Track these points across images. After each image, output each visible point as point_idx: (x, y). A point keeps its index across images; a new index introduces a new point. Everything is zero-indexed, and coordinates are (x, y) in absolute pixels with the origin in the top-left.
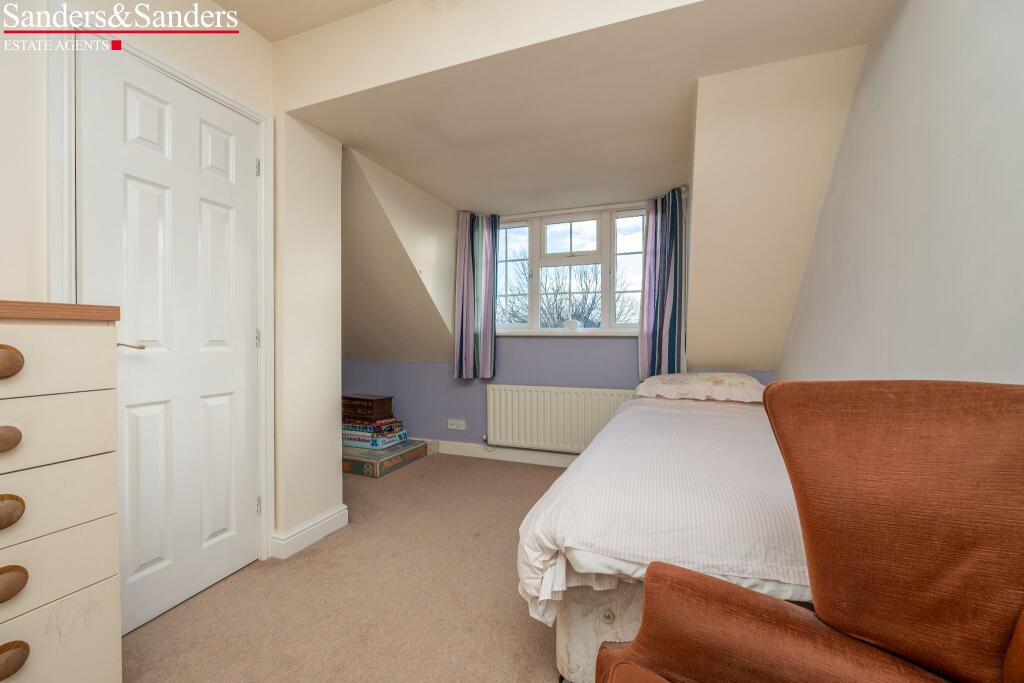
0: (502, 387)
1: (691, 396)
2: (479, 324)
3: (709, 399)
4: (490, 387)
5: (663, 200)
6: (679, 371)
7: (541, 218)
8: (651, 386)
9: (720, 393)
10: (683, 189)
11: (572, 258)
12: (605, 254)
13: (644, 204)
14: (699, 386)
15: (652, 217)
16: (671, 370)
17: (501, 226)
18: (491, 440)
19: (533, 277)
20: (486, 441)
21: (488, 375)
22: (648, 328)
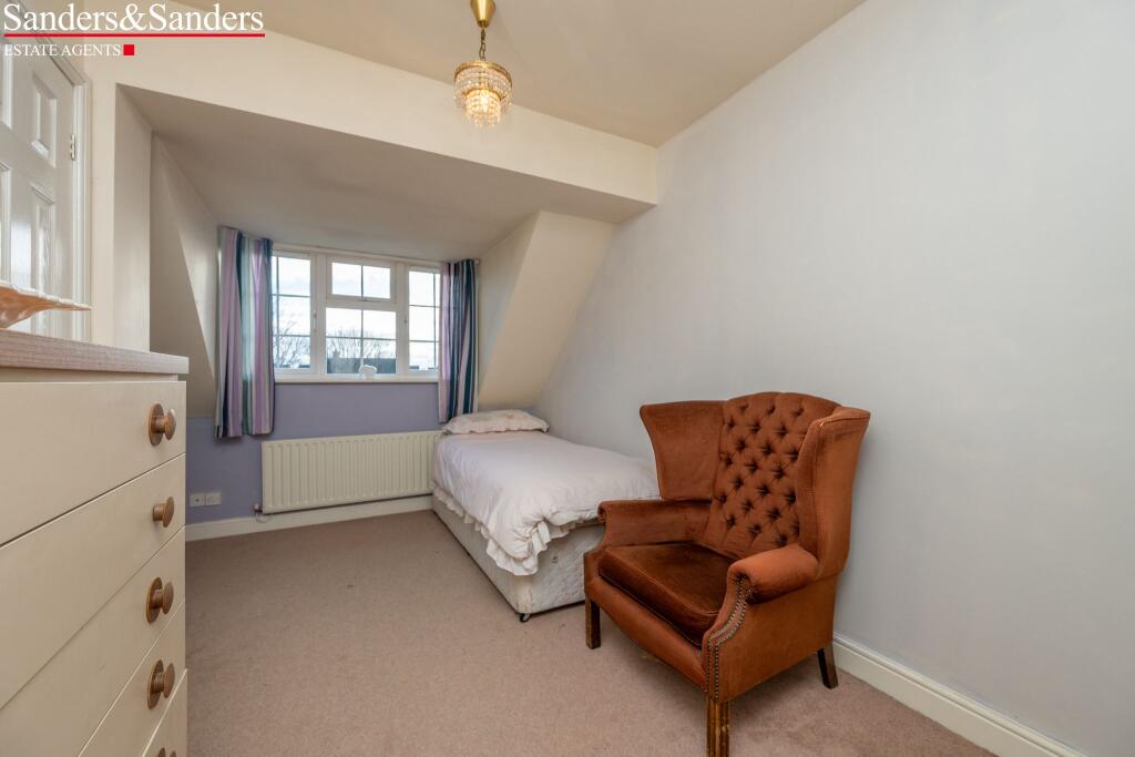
0: (284, 442)
1: (494, 429)
2: (249, 367)
3: (508, 430)
4: (266, 445)
5: (456, 266)
6: (472, 411)
8: (461, 424)
9: (514, 425)
10: (476, 262)
11: (362, 303)
12: (398, 301)
13: (437, 264)
14: (498, 421)
15: (445, 278)
16: (466, 411)
17: (274, 252)
18: (268, 507)
19: (318, 319)
20: (260, 511)
21: (266, 430)
22: (446, 374)
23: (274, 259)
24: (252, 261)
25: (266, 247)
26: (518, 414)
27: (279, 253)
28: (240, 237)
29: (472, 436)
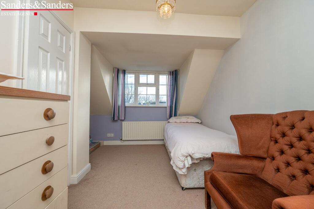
0: (127, 122)
1: (183, 122)
2: (120, 102)
3: (187, 122)
4: (123, 122)
5: (172, 72)
6: (177, 116)
7: (138, 73)
8: (173, 119)
9: (189, 120)
10: (178, 70)
11: (147, 85)
12: (156, 84)
13: (167, 72)
14: (184, 119)
15: (169, 76)
16: (175, 116)
17: (126, 73)
18: (123, 139)
19: (136, 89)
20: (121, 139)
21: (123, 119)
22: (169, 105)
23: (126, 75)
24: (121, 76)
25: (124, 72)
26: (191, 117)
27: (127, 73)
28: (118, 70)
29: (175, 123)
